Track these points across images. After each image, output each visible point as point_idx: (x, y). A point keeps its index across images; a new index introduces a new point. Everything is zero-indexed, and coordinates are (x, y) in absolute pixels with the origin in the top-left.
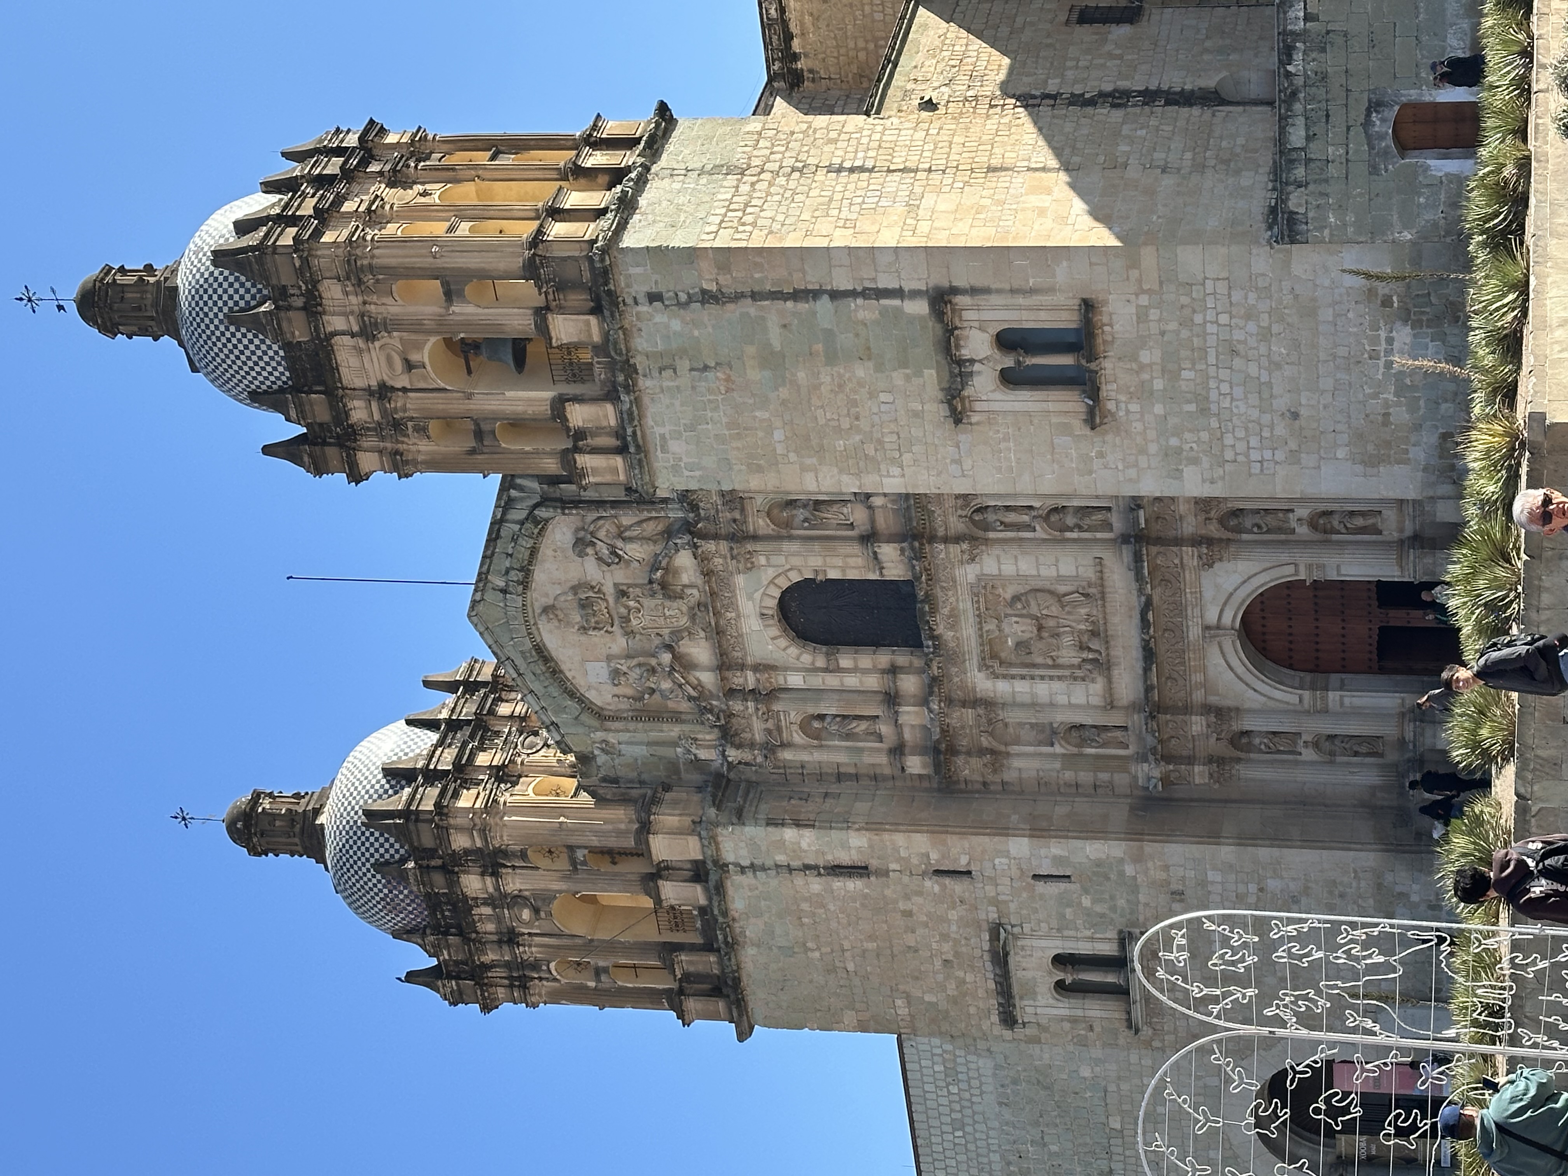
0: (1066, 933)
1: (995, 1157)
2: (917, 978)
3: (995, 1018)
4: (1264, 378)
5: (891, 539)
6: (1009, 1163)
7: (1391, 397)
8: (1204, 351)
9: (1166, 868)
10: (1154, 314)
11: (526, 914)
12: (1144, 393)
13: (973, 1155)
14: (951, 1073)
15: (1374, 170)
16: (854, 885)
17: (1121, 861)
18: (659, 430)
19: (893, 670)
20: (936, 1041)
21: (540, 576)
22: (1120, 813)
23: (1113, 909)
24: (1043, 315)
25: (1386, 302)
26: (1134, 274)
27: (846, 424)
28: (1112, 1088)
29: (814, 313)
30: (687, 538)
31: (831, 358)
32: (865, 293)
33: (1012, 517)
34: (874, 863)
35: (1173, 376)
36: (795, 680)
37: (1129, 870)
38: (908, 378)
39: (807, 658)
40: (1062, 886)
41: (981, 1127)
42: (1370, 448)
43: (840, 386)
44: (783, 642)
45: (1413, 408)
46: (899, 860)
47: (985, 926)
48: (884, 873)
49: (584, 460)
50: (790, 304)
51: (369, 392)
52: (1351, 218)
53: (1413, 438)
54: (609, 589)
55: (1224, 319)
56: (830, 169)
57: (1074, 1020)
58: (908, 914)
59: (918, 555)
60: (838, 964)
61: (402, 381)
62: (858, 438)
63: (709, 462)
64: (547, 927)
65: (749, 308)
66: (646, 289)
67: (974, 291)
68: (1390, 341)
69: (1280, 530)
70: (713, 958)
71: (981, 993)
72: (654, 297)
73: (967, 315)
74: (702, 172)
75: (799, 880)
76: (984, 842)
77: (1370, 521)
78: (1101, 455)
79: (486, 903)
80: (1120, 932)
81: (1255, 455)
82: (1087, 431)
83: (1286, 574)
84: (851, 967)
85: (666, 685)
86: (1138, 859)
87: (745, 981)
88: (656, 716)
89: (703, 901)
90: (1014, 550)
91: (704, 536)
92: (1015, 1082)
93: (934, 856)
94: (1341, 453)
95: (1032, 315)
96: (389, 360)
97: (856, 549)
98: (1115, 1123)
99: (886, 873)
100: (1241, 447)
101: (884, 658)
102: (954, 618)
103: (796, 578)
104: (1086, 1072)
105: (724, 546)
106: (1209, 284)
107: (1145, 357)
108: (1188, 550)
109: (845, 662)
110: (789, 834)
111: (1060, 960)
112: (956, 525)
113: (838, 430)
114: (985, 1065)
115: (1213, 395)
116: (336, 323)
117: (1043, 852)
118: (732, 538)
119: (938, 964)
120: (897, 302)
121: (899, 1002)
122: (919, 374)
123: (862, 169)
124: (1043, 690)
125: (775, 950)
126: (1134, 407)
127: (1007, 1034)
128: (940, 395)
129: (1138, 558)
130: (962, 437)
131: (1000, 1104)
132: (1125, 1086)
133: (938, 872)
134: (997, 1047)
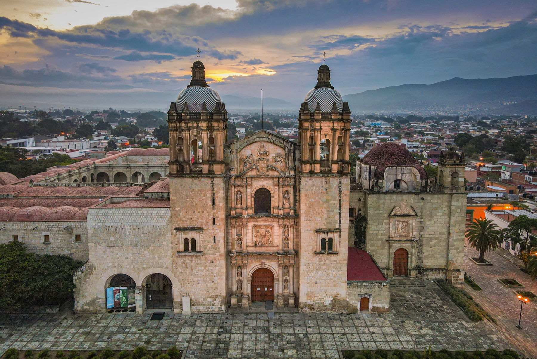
0: (201, 242)
1: (138, 224)
2: (186, 212)
3: (177, 227)
4: (323, 279)
5: (283, 212)
6: (136, 226)
7: (320, 297)
8: (328, 270)
9: (218, 260)
10: (335, 263)
11: (195, 133)
12: (320, 261)
13: (138, 219)
14: (161, 217)
15: (359, 295)
16: (210, 202)
17: (220, 252)
18: (314, 180)
19: (252, 208)
20: (170, 215)
23: (208, 250)
24: (336, 246)
25: (336, 297)
26: (343, 260)
28: (160, 248)
29: (337, 209)
31: (328, 211)
32: (340, 218)
34: (216, 207)
35: (323, 265)
36: (249, 190)
37: (218, 254)
38: (324, 223)
39: (254, 192)
40: (213, 242)
41: (146, 221)
42: (310, 294)
43: (323, 212)
44: (257, 189)
45: (317, 301)
46: (217, 212)
47: (201, 227)
48: (213, 208)
50: (339, 205)
51: (321, 126)
52: (351, 292)
54: (268, 158)
55: (334, 273)
57: (178, 242)
58: (203, 212)
60: (188, 197)
61: (322, 133)
62: (312, 214)
64: (191, 137)
65: (338, 198)
66: (342, 182)
67: (340, 235)
68: (329, 297)
70: (188, 172)
71: (183, 224)
72: (340, 183)
73: (336, 234)
75: (210, 192)
76: (223, 228)
78: (309, 253)
79: (198, 126)
80: (202, 251)
81: (308, 277)
82: (313, 251)
83: (276, 275)
84: (188, 200)
86: (220, 255)
87: (182, 178)
88: (239, 163)
89: (204, 172)
92: (160, 229)
93: (218, 219)
94: (309, 290)
95: (336, 244)
96: (327, 131)
98: (150, 248)
100: (310, 275)
101: (254, 206)
102: (265, 221)
103: (271, 192)
104: (164, 243)
106: (340, 271)
107: (327, 261)
109: (253, 199)
110: (222, 192)
111: (194, 240)
113: (314, 211)
114: (164, 224)
115: (320, 271)
116: (336, 124)
117: (221, 239)
119: (191, 217)
120: (338, 223)
121: (179, 208)
122: (325, 225)
124: (250, 235)
125: (191, 185)
126: (318, 259)
127: (173, 229)
128: (320, 228)
130: (312, 231)
131: (153, 226)
133: (214, 219)
134: (169, 226)
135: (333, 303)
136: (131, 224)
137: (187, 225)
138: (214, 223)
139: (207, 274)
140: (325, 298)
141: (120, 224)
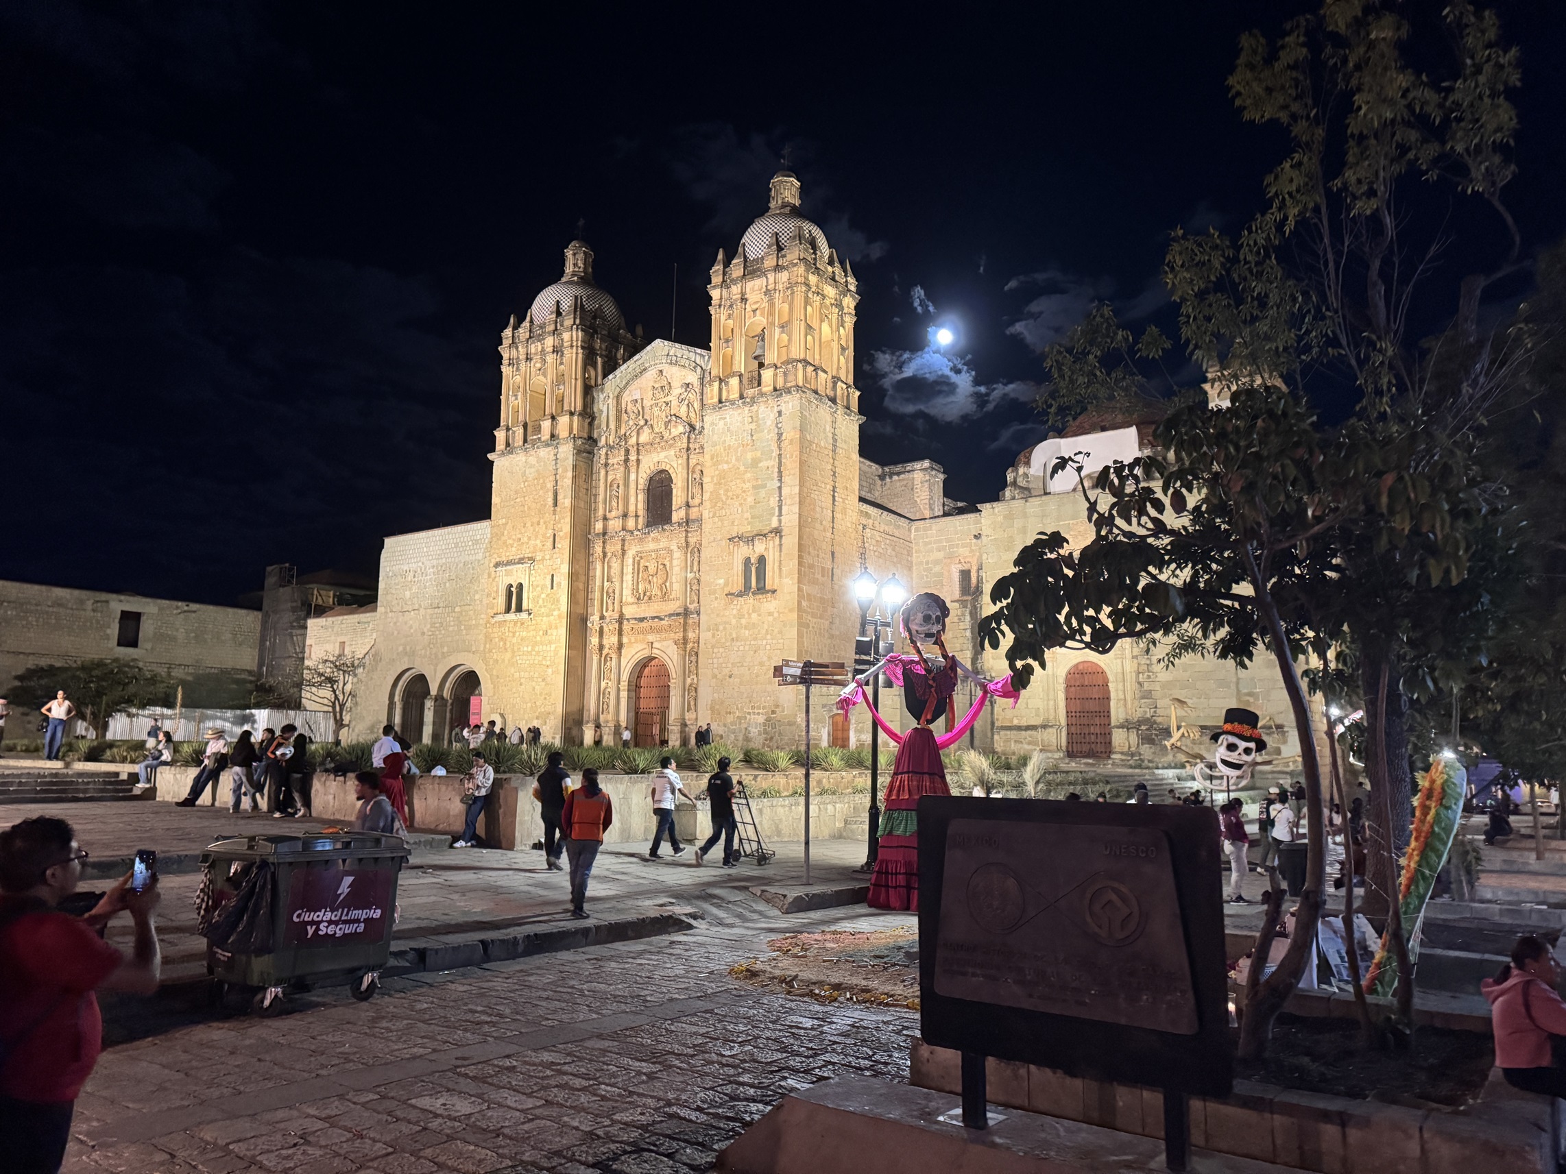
0: (531, 588)
1: (444, 560)
2: (513, 527)
3: (498, 560)
4: (745, 664)
5: (687, 514)
7: (737, 714)
8: (755, 639)
9: (556, 627)
10: (771, 618)
11: (538, 365)
12: (741, 616)
13: (445, 551)
14: (476, 542)
15: (824, 706)
16: (550, 501)
17: (559, 610)
18: (728, 416)
19: (637, 516)
20: (489, 536)
21: (675, 369)
22: (580, 610)
23: (540, 607)
25: (773, 712)
26: (786, 611)
27: (730, 494)
28: (471, 607)
29: (773, 479)
30: (688, 430)
31: (756, 488)
32: (780, 500)
33: (696, 564)
34: (558, 509)
35: (746, 628)
36: (633, 476)
37: (556, 613)
38: (747, 519)
39: (641, 481)
40: (550, 587)
41: (455, 554)
42: (717, 707)
43: (744, 492)
44: (648, 472)
45: (733, 723)
46: (560, 519)
47: (534, 555)
48: (555, 512)
49: (716, 384)
50: (777, 470)
51: (743, 294)
53: (721, 724)
54: (668, 399)
55: (768, 647)
56: (834, 487)
57: (497, 592)
58: (538, 523)
59: (680, 525)
60: (519, 495)
61: (748, 309)
62: (724, 498)
63: (715, 438)
64: (533, 374)
65: (775, 453)
66: (783, 410)
67: (781, 545)
68: (758, 714)
69: (690, 672)
70: (521, 443)
71: (507, 553)
72: (780, 413)
73: (772, 544)
74: (834, 434)
75: (552, 478)
76: (566, 554)
77: (693, 707)
78: (716, 598)
79: (543, 348)
80: (532, 610)
81: (715, 660)
82: (726, 592)
83: (673, 674)
84: (518, 500)
85: (631, 423)
86: (560, 616)
87: (512, 457)
88: (619, 419)
89: (543, 439)
90: (683, 564)
91: (689, 438)
92: (473, 569)
93: (561, 534)
94: (715, 695)
96: (758, 302)
97: (684, 500)
98: (457, 609)
99: (554, 514)
100: (719, 655)
101: (641, 512)
102: (656, 540)
103: (673, 476)
104: (477, 597)
105: (685, 445)
106: (781, 641)
107: (754, 616)
108: (681, 634)
109: (641, 497)
110: (570, 474)
111: (520, 586)
112: (692, 540)
113: (727, 491)
114: (480, 556)
115: (739, 644)
116: (771, 277)
117: (563, 578)
118: (688, 449)
119: (519, 536)
120: (777, 514)
121: (503, 521)
122: (749, 523)
123: (834, 500)
124: (628, 578)
125: (524, 469)
126: (735, 612)
127: (492, 565)
128: (740, 532)
129: (678, 614)
130: (724, 542)
131: (465, 562)
132: (471, 613)
133: (554, 535)
134: (487, 561)
135: (766, 732)
136: (435, 562)
137: (513, 554)
138: (554, 548)
139: (536, 662)
140: (748, 717)
141: (420, 564)
